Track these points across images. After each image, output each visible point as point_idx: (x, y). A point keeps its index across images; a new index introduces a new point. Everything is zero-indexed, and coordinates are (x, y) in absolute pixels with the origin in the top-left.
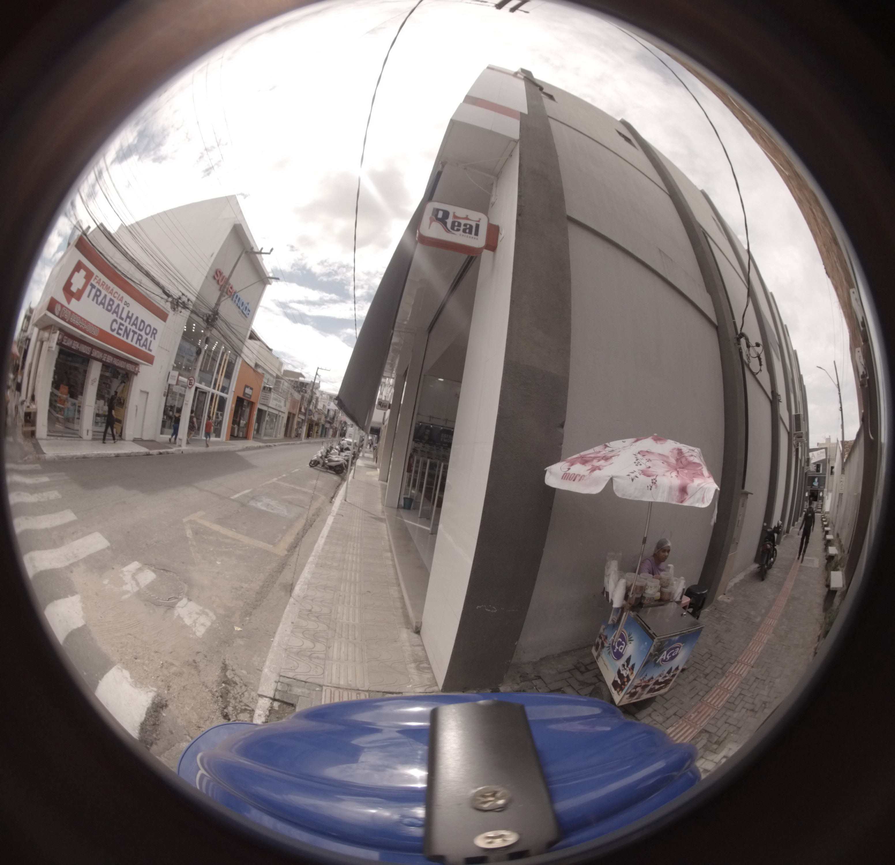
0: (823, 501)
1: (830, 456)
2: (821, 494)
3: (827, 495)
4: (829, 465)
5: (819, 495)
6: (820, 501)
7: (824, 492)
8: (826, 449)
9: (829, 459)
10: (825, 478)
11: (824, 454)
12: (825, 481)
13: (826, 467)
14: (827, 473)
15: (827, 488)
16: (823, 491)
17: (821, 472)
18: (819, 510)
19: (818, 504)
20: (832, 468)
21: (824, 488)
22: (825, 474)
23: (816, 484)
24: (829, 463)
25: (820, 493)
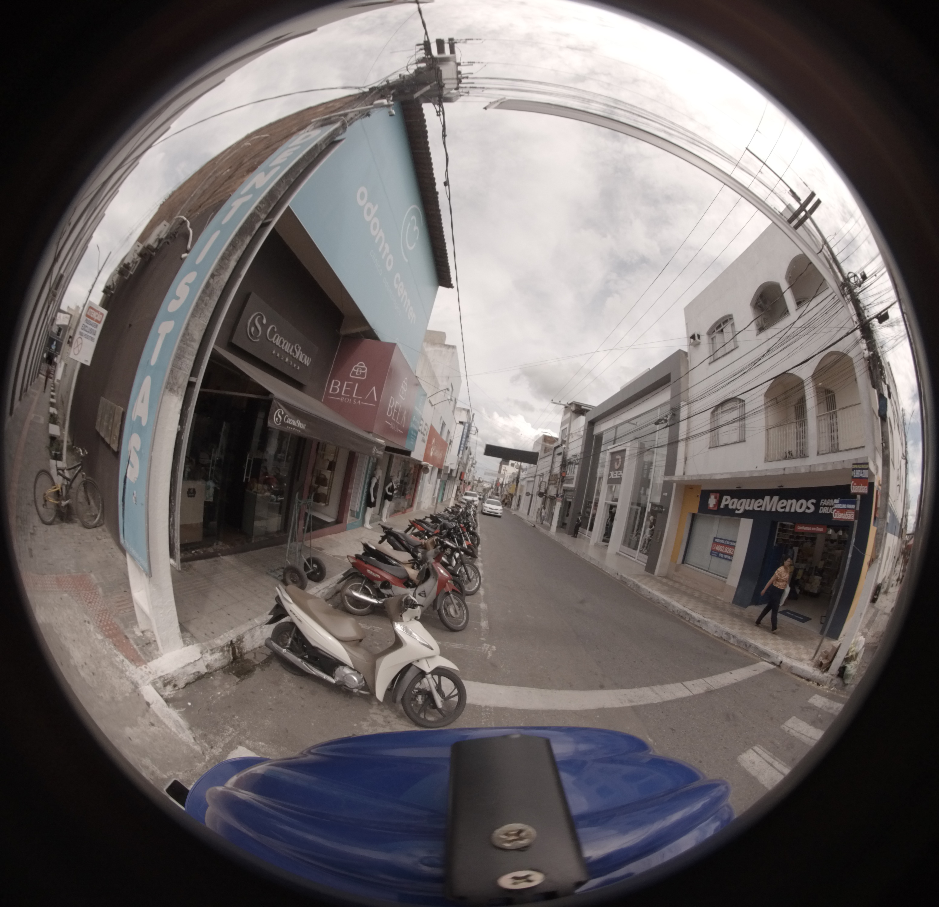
1: (72, 324)
3: (60, 362)
4: (69, 334)
7: (59, 358)
8: (71, 316)
9: (71, 328)
11: (68, 320)
12: (61, 348)
14: (65, 341)
15: (61, 355)
17: (60, 337)
20: (70, 337)
23: (53, 347)
24: (70, 331)
25: (55, 358)
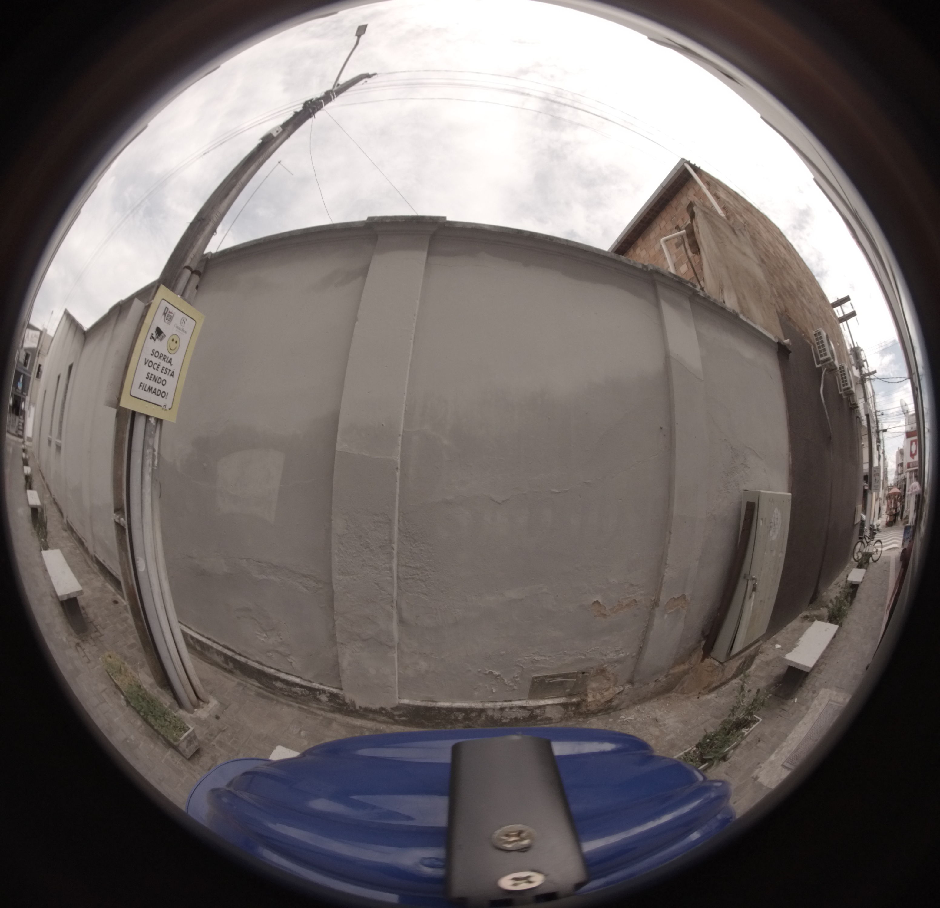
0: (24, 418)
1: (42, 346)
2: (23, 406)
3: (29, 408)
4: (38, 360)
5: (21, 407)
6: (21, 417)
7: (26, 402)
8: (41, 332)
9: (40, 351)
10: (29, 378)
11: (37, 340)
12: (29, 385)
13: (34, 362)
14: (33, 374)
15: (30, 397)
16: (24, 400)
17: (28, 368)
18: (20, 433)
19: (19, 422)
20: (40, 366)
21: (27, 395)
22: (30, 374)
24: (38, 356)
25: (22, 403)
